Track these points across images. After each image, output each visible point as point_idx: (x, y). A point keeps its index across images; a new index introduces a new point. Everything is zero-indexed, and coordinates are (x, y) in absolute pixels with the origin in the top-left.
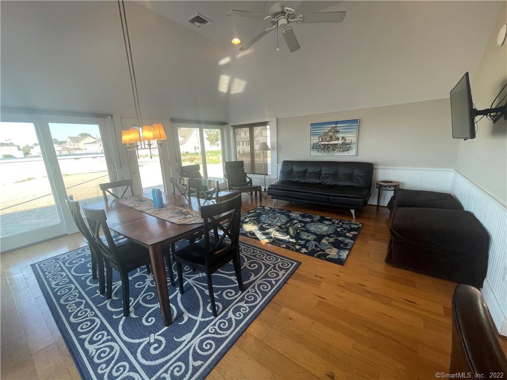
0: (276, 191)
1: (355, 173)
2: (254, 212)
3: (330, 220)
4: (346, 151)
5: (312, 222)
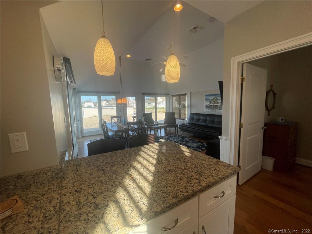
0: (183, 127)
2: (169, 136)
5: (192, 142)
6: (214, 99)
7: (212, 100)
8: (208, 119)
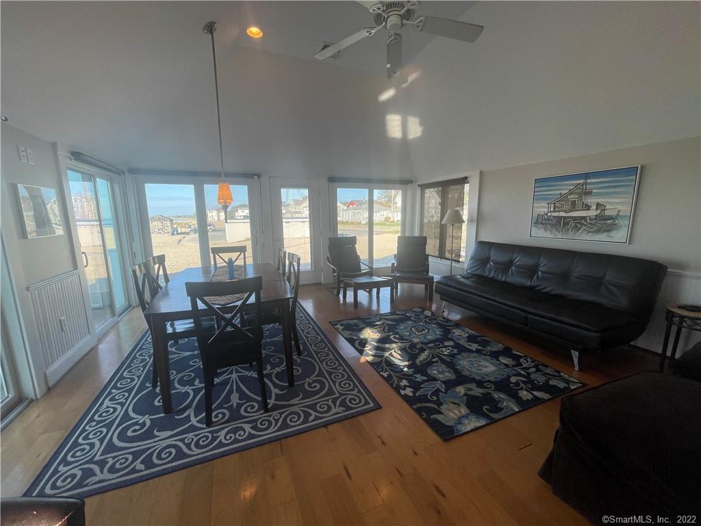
0: (451, 291)
1: (608, 278)
2: (402, 315)
3: (516, 358)
4: (604, 231)
5: (478, 351)
6: (571, 192)
7: (563, 198)
8: (544, 265)
